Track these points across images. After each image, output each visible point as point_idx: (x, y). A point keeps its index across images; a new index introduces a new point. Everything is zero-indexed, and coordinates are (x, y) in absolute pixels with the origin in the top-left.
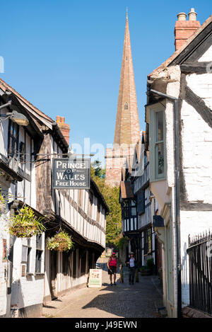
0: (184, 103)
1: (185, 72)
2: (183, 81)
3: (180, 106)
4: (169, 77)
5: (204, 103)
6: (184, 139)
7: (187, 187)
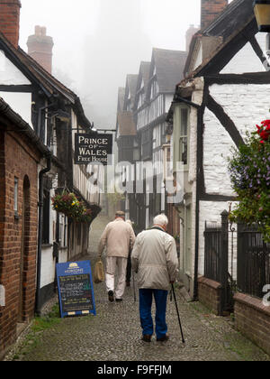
0: (207, 110)
1: (208, 83)
2: (206, 91)
3: (202, 113)
4: (193, 87)
5: (222, 110)
6: (205, 141)
7: (206, 182)
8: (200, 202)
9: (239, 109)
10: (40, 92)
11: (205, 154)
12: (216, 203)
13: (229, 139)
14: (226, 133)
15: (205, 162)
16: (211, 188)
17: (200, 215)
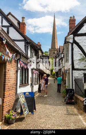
0: (74, 44)
1: (74, 36)
2: (74, 38)
3: (73, 45)
5: (79, 44)
6: (74, 53)
7: (74, 65)
8: (73, 71)
9: (84, 43)
10: (26, 41)
11: (74, 57)
12: (78, 71)
13: (81, 52)
14: (80, 51)
15: (74, 59)
16: (76, 67)
17: (73, 75)
